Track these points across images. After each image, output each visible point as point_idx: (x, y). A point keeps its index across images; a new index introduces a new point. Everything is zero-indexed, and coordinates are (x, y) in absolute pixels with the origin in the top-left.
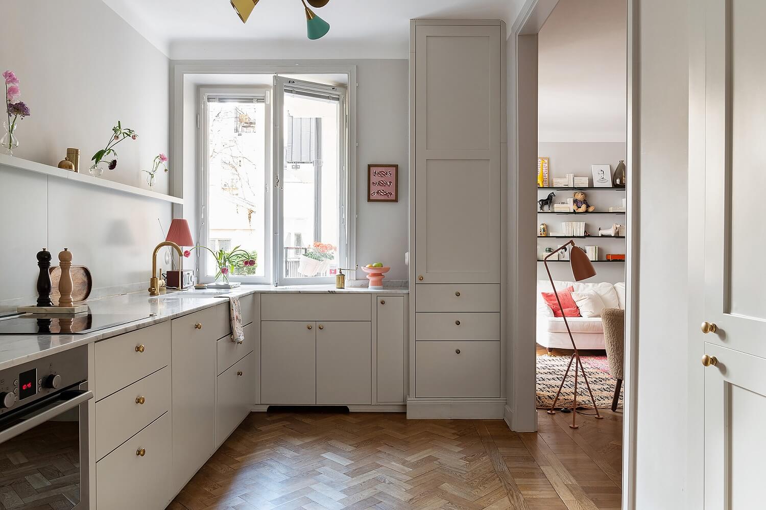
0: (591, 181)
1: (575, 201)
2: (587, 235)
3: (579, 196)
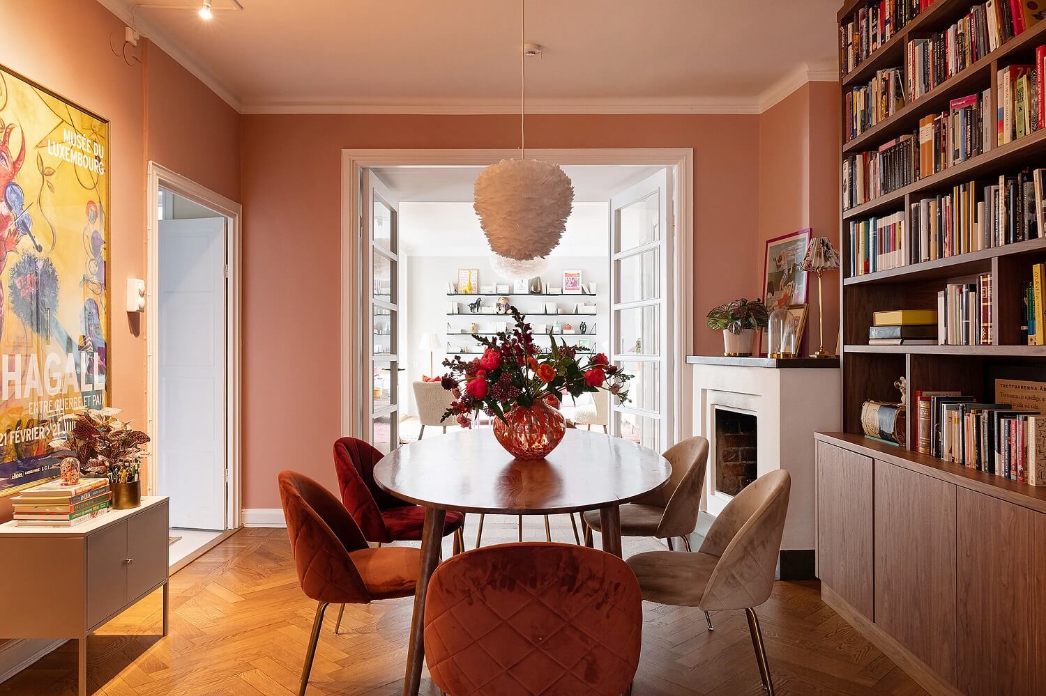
0: (511, 289)
1: (498, 305)
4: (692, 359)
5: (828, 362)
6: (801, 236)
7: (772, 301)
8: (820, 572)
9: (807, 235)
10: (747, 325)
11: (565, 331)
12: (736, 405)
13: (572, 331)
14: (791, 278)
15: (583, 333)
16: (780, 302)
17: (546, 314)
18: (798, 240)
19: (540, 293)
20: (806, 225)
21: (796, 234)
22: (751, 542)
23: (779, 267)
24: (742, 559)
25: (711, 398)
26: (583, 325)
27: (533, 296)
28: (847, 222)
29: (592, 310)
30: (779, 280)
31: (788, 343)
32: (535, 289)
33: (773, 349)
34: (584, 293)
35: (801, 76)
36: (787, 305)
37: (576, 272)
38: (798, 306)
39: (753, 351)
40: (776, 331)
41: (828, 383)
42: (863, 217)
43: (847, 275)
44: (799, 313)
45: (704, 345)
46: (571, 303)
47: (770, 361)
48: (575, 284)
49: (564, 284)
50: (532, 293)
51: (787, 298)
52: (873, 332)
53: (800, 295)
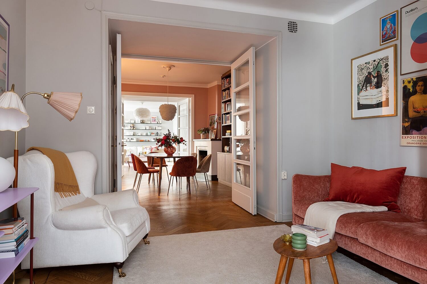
0: (135, 121)
1: (131, 126)
2: (134, 135)
3: (132, 125)
4: (194, 140)
5: (220, 140)
6: (216, 115)
7: (210, 128)
8: (218, 177)
9: (217, 115)
10: (205, 133)
11: (152, 135)
12: (203, 149)
13: (154, 135)
14: (214, 123)
15: (157, 135)
16: (212, 128)
17: (146, 129)
18: (215, 116)
19: (144, 123)
20: (217, 113)
21: (215, 114)
22: (206, 163)
23: (212, 121)
24: (205, 165)
25: (198, 148)
26: (157, 133)
27: (142, 124)
28: (222, 114)
29: (160, 128)
30: (212, 124)
31: (213, 136)
32: (143, 122)
33: (210, 138)
34: (158, 123)
35: (215, 83)
36: (213, 129)
37: (155, 117)
38: (215, 129)
39: (207, 138)
40: (211, 134)
41: (220, 143)
42: (224, 114)
43: (223, 124)
44: (215, 130)
45: (196, 136)
46: (154, 126)
47: (210, 140)
48: (155, 120)
49: (152, 120)
50: (142, 123)
51: (213, 127)
52: (226, 134)
53: (216, 127)
